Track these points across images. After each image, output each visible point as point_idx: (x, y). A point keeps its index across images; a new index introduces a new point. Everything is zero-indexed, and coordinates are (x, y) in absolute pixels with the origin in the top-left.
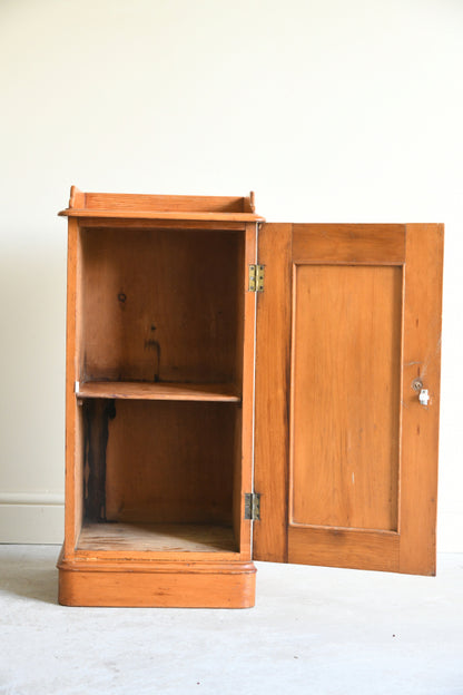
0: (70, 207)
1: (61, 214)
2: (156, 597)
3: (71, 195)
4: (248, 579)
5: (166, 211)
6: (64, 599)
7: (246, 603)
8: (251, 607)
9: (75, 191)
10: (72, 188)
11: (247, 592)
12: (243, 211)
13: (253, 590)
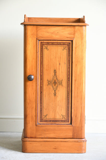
0: (24, 21)
1: (22, 24)
2: (54, 150)
3: (25, 18)
4: (84, 144)
6: (24, 150)
7: (83, 151)
8: (85, 152)
10: (25, 15)
11: (83, 148)
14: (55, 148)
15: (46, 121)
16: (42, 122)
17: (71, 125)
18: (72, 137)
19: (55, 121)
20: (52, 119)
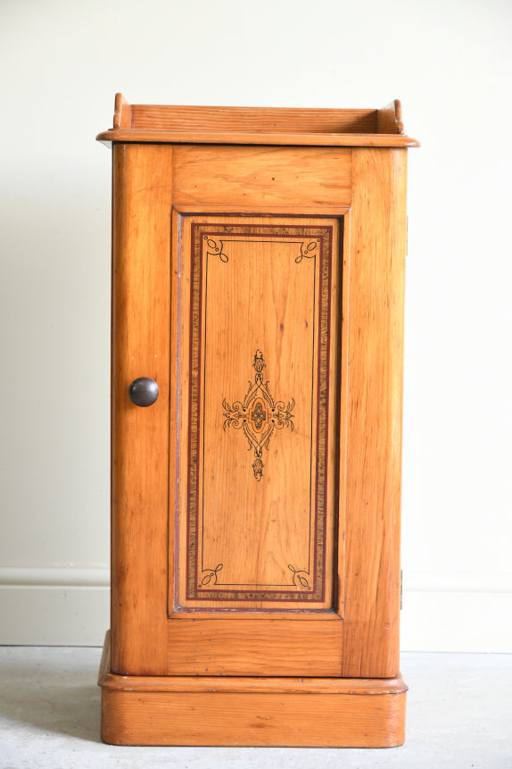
0: (115, 126)
1: (102, 137)
2: (252, 731)
3: (116, 108)
4: (394, 703)
5: (259, 131)
6: (109, 732)
7: (392, 740)
8: (399, 744)
9: (122, 102)
10: (118, 97)
11: (392, 722)
12: (376, 131)
13: (402, 719)
14: (258, 721)
15: (216, 595)
16: (196, 599)
17: (332, 616)
18: (337, 672)
19: (259, 595)
20: (245, 588)
